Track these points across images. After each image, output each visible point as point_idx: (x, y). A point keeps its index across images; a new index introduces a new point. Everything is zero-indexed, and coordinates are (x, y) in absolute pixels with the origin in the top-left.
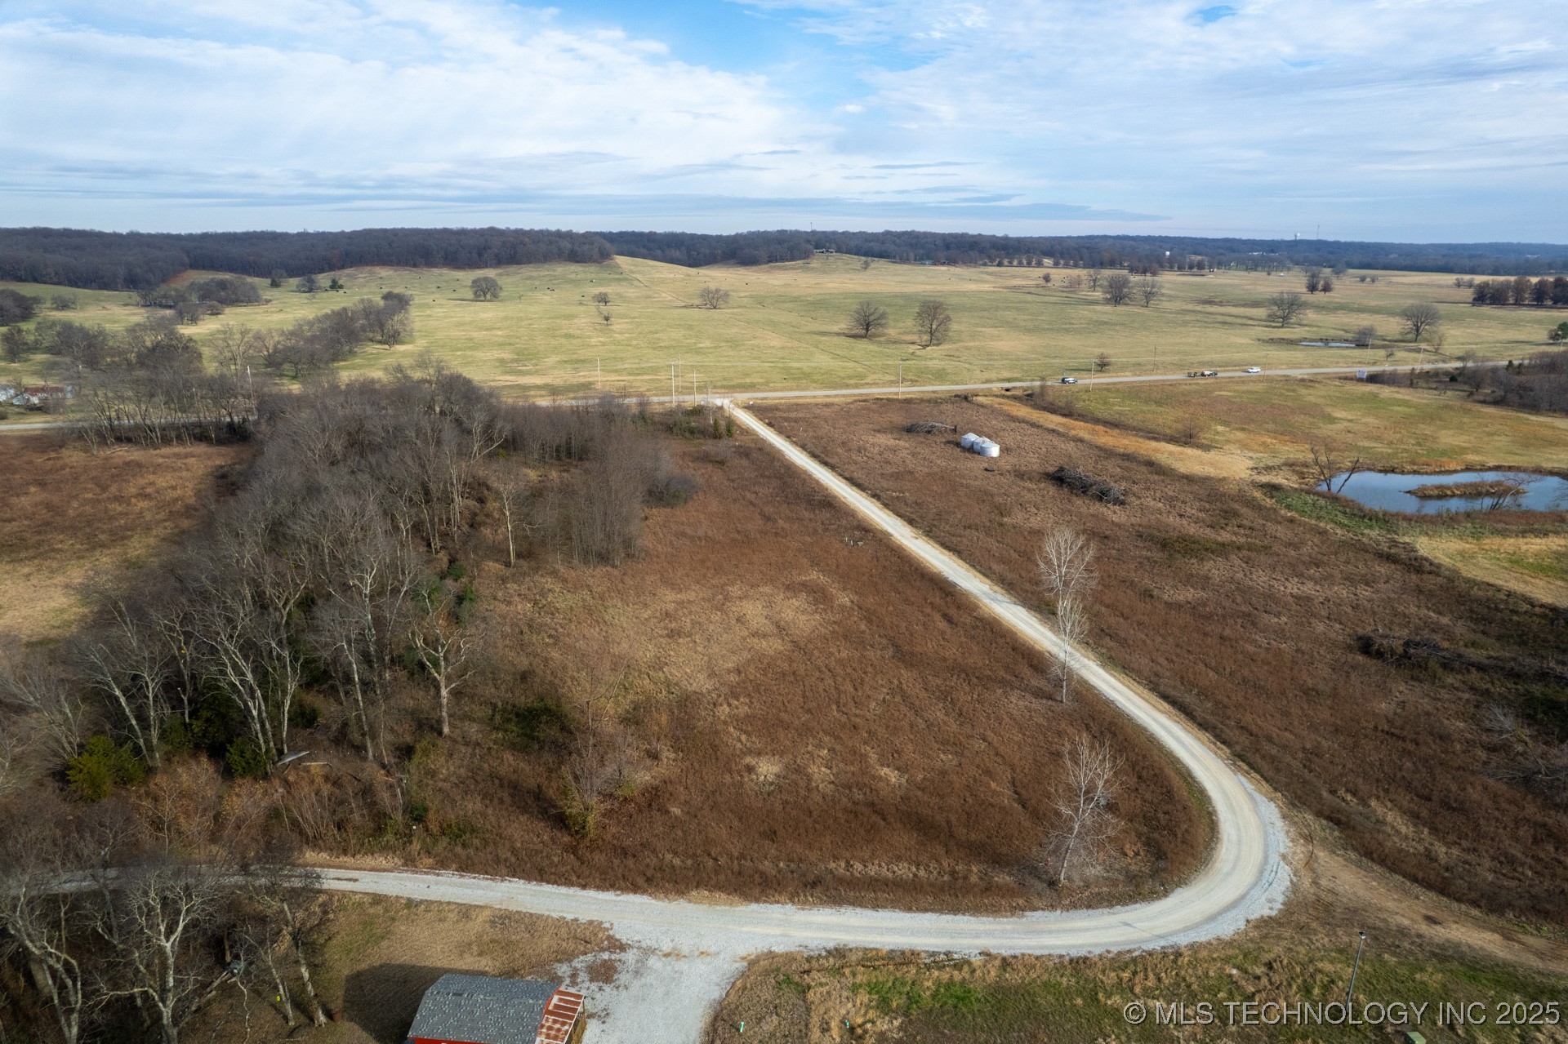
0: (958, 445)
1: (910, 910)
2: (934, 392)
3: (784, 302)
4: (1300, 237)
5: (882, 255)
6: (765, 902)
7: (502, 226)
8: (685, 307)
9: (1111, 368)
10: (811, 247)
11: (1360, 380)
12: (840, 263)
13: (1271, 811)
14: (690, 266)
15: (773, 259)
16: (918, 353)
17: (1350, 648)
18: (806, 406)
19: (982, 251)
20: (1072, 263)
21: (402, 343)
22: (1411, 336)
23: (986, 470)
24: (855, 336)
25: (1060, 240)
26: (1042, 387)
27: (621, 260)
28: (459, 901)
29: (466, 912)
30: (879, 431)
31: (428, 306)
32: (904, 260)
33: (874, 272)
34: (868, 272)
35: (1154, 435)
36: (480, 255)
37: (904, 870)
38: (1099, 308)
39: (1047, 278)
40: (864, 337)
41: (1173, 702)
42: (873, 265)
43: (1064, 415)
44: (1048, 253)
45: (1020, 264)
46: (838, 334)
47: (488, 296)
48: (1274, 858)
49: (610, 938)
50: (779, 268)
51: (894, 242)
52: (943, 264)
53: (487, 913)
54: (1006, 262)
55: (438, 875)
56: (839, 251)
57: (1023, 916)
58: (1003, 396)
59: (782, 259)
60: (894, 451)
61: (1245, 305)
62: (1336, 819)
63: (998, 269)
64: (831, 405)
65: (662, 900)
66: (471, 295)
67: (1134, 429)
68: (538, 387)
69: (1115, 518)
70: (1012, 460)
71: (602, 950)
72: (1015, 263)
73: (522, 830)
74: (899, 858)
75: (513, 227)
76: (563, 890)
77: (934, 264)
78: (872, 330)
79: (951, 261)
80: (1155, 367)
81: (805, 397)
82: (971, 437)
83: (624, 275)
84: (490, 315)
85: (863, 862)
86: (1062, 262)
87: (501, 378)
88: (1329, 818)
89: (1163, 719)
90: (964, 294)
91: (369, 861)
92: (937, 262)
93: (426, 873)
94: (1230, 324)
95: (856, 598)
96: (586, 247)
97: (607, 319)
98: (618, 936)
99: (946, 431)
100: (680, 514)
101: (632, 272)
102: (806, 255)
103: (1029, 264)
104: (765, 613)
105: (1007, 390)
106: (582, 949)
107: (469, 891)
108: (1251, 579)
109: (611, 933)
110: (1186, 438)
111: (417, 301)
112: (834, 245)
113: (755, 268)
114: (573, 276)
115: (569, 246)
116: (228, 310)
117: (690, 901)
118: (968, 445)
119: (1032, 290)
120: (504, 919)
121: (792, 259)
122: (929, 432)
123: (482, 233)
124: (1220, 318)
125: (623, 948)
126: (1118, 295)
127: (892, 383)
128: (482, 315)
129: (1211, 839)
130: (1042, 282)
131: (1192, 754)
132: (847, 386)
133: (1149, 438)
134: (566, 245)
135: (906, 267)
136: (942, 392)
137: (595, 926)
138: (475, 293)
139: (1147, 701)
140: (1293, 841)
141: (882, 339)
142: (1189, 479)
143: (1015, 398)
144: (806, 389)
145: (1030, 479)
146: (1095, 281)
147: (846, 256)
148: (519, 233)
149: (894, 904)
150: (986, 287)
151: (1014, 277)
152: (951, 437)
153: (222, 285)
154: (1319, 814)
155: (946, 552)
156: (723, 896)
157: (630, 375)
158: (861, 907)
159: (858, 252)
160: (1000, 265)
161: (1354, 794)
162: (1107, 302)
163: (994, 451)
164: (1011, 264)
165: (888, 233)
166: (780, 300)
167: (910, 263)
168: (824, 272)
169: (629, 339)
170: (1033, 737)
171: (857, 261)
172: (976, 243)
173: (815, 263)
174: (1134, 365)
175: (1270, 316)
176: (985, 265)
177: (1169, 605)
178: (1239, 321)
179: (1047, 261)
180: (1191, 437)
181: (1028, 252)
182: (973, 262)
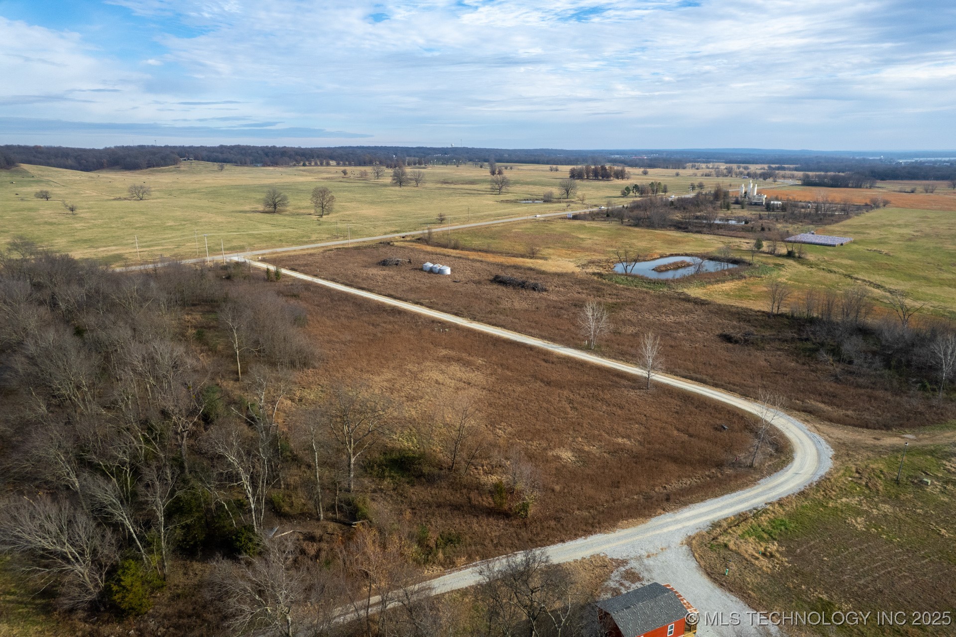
0: (422, 270)
4: (454, 146)
8: (116, 199)
9: (447, 221)
10: (173, 156)
11: (569, 219)
12: (201, 167)
15: (150, 165)
18: (299, 257)
19: (290, 157)
22: (565, 196)
23: (454, 281)
24: (267, 212)
26: (430, 234)
27: (26, 167)
30: (366, 267)
32: (243, 164)
33: (228, 172)
38: (392, 188)
39: (345, 172)
40: (274, 212)
41: (692, 379)
42: (227, 168)
43: (453, 249)
44: (332, 158)
45: (316, 164)
46: (258, 212)
48: (808, 432)
50: (159, 171)
52: (269, 166)
54: (307, 163)
56: (196, 158)
58: (407, 241)
59: (158, 165)
60: (391, 277)
61: (466, 183)
63: (305, 167)
64: (313, 254)
67: (497, 252)
72: (313, 164)
78: (282, 208)
79: (274, 164)
80: (468, 220)
82: (429, 265)
83: (37, 178)
88: (803, 411)
92: (265, 164)
94: (474, 194)
95: (485, 360)
99: (405, 263)
101: (42, 176)
102: (175, 162)
103: (322, 164)
104: (447, 377)
105: (404, 238)
108: (647, 318)
110: (532, 255)
113: (138, 172)
118: (430, 270)
119: (344, 180)
121: (166, 165)
122: (397, 264)
124: (464, 191)
126: (400, 180)
127: (328, 239)
130: (343, 175)
132: (306, 243)
135: (245, 169)
141: (287, 213)
142: (558, 275)
143: (414, 241)
144: (282, 246)
145: (484, 284)
146: (377, 173)
151: (321, 172)
152: (414, 266)
159: (209, 159)
160: (304, 165)
161: (798, 400)
162: (394, 184)
163: (448, 271)
164: (310, 165)
165: (222, 147)
167: (248, 166)
171: (216, 166)
172: (285, 152)
175: (492, 188)
176: (295, 165)
178: (476, 192)
179: (333, 163)
180: (533, 253)
182: (286, 164)
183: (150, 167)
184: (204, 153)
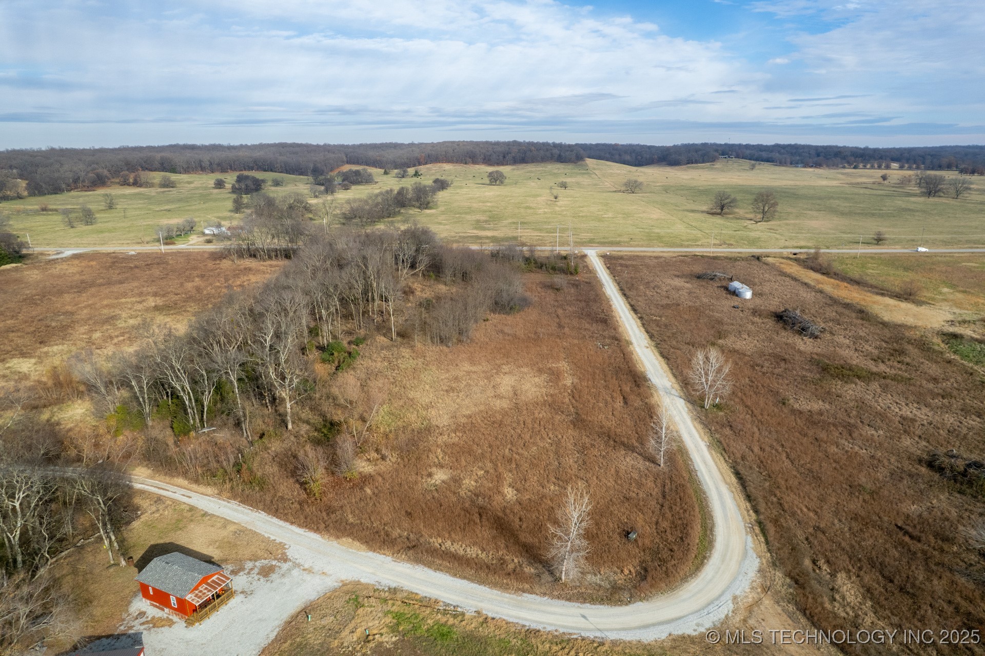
0: (726, 289)
1: (455, 575)
2: (739, 253)
3: (683, 190)
5: (768, 160)
6: (378, 552)
7: (521, 140)
8: (615, 191)
9: (887, 242)
10: (717, 154)
12: (735, 165)
13: (753, 564)
14: (636, 165)
15: (690, 161)
16: (750, 226)
17: (920, 461)
18: (643, 258)
19: (844, 158)
20: (914, 166)
21: (431, 208)
23: (734, 307)
24: (713, 214)
25: (910, 150)
27: (589, 161)
28: (228, 518)
29: (226, 523)
30: (678, 276)
31: (461, 187)
32: (781, 163)
33: (758, 171)
34: (754, 171)
35: (882, 291)
36: (504, 157)
37: (473, 552)
38: (913, 199)
40: (720, 214)
42: (757, 167)
43: (823, 274)
44: (894, 160)
45: (872, 167)
46: (703, 212)
47: (498, 182)
48: (726, 597)
49: (284, 554)
50: (693, 168)
51: (779, 152)
52: (812, 167)
53: (236, 527)
55: (229, 502)
56: (738, 157)
57: (521, 595)
58: (790, 259)
59: (696, 162)
60: (678, 289)
62: (798, 580)
63: (854, 170)
64: (661, 257)
65: (325, 539)
66: (488, 182)
67: (872, 286)
68: (487, 238)
69: (802, 348)
70: (758, 301)
71: (275, 559)
72: (868, 166)
73: (287, 488)
74: (475, 544)
75: (527, 141)
76: (281, 523)
77: (805, 167)
78: (726, 210)
79: (818, 165)
81: (647, 252)
82: (736, 284)
83: (589, 171)
84: (491, 193)
85: (453, 542)
86: (906, 166)
87: (470, 231)
88: (793, 579)
89: (724, 489)
90: (814, 188)
91: (202, 489)
92: (807, 165)
93: (224, 500)
95: (576, 381)
96: (567, 153)
97: (556, 198)
98: (288, 554)
99: (724, 279)
100: (509, 319)
101: (594, 169)
102: (713, 160)
103: (878, 167)
104: (513, 384)
105: (795, 254)
106: (266, 556)
107: (236, 514)
108: (877, 401)
109: (286, 551)
110: (907, 295)
111: (455, 184)
112: (734, 153)
113: (677, 167)
114: (556, 171)
115: (558, 152)
116: (353, 187)
117: (339, 543)
118: (732, 290)
119: (869, 186)
120: (242, 532)
121: (703, 162)
122: (712, 279)
123: (508, 144)
125: (285, 559)
127: (714, 245)
128: (487, 194)
129: (691, 575)
130: (881, 180)
131: (726, 516)
132: (681, 246)
133: (877, 294)
134: (556, 152)
135: (783, 168)
136: (745, 253)
137: (282, 546)
138: (490, 180)
139: (721, 474)
140: (752, 588)
141: (731, 216)
142: (885, 324)
143: (796, 260)
144: (653, 246)
145: (760, 315)
146: (922, 179)
147: (741, 161)
148: (531, 144)
149: (448, 570)
150: (834, 183)
151: (861, 176)
152: (724, 284)
153: (357, 173)
154: (789, 575)
155: (660, 358)
156: (358, 544)
157: (547, 232)
158: (429, 567)
159: (751, 158)
160: (855, 168)
162: (923, 194)
163: (748, 295)
164: (865, 167)
165: (775, 145)
166: (679, 190)
167: (787, 166)
168: (723, 171)
169: (562, 211)
170: (621, 485)
171: (747, 163)
172: (840, 152)
173: (718, 165)
174: (908, 241)
176: (844, 167)
177: (793, 411)
179: (895, 165)
180: (911, 294)
181: (881, 158)
182: (835, 166)
183: (688, 163)
184: (748, 152)
